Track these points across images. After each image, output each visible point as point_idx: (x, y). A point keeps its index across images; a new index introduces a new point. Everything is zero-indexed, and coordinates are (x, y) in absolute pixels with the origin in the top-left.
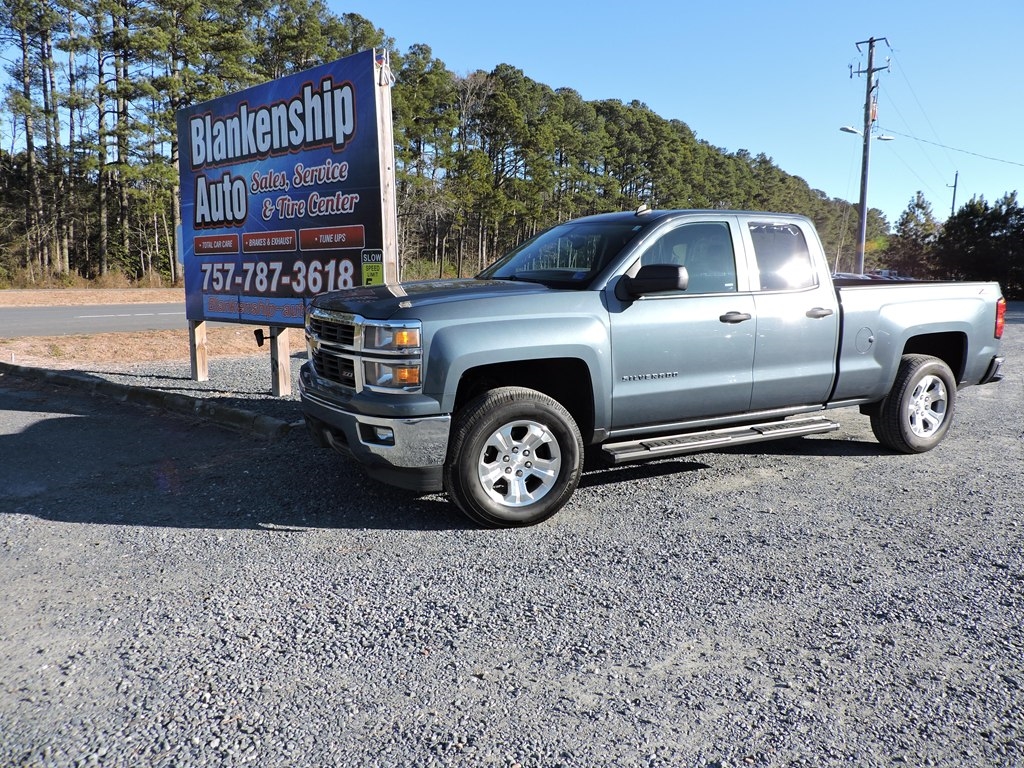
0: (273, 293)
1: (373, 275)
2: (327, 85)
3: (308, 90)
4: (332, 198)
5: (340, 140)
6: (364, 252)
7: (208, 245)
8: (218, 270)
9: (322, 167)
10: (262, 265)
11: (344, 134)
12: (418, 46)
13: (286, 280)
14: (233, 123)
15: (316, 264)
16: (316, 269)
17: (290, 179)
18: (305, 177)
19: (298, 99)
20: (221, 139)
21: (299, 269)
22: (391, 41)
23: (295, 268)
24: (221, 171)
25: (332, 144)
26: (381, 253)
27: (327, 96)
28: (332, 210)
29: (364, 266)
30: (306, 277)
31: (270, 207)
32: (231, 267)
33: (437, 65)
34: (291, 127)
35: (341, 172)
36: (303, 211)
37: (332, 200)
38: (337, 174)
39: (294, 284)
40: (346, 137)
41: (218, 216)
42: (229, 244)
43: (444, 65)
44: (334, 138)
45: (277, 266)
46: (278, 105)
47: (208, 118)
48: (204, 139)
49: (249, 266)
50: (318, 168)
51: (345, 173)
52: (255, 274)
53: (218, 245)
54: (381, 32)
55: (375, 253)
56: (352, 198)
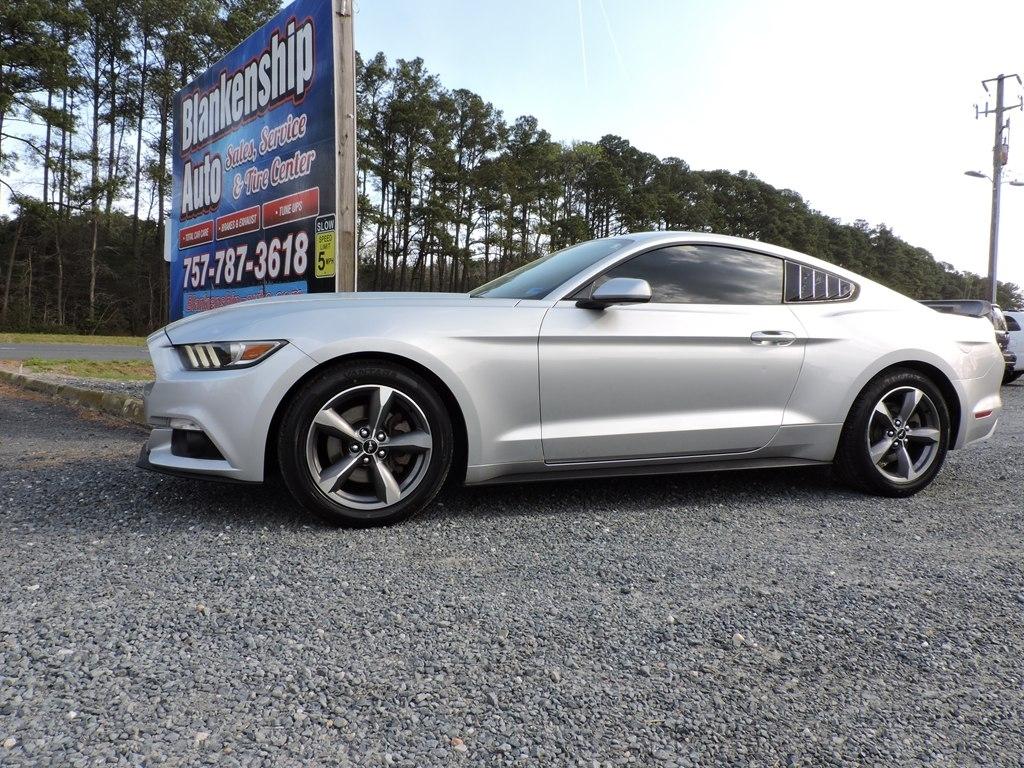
0: (239, 282)
1: (325, 247)
2: (291, 28)
3: (275, 39)
4: (292, 160)
5: (300, 90)
6: (319, 220)
7: (189, 237)
8: (197, 264)
9: (284, 126)
10: (231, 251)
11: (304, 81)
12: (524, 117)
13: (249, 266)
14: (214, 96)
15: (276, 242)
16: (275, 248)
17: (257, 147)
18: (270, 141)
19: (266, 52)
20: (204, 117)
21: (261, 251)
22: (499, 113)
23: (258, 251)
24: (203, 152)
25: (293, 96)
26: (333, 218)
27: (291, 40)
28: (292, 175)
29: (318, 237)
30: (267, 260)
31: (239, 184)
32: (206, 258)
33: (543, 135)
34: (260, 87)
35: (300, 127)
36: (266, 181)
37: (291, 163)
38: (296, 131)
39: (257, 269)
40: (306, 83)
41: (199, 204)
42: (205, 233)
43: (549, 135)
44: (295, 90)
45: (243, 250)
46: (250, 65)
47: (196, 96)
48: (192, 120)
49: (220, 255)
50: (280, 127)
51: (304, 128)
52: (225, 263)
53: (198, 235)
54: (490, 106)
55: (329, 219)
56: (309, 156)
